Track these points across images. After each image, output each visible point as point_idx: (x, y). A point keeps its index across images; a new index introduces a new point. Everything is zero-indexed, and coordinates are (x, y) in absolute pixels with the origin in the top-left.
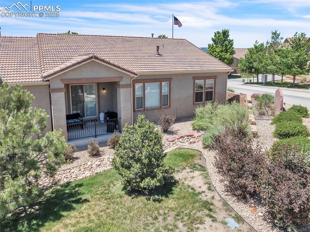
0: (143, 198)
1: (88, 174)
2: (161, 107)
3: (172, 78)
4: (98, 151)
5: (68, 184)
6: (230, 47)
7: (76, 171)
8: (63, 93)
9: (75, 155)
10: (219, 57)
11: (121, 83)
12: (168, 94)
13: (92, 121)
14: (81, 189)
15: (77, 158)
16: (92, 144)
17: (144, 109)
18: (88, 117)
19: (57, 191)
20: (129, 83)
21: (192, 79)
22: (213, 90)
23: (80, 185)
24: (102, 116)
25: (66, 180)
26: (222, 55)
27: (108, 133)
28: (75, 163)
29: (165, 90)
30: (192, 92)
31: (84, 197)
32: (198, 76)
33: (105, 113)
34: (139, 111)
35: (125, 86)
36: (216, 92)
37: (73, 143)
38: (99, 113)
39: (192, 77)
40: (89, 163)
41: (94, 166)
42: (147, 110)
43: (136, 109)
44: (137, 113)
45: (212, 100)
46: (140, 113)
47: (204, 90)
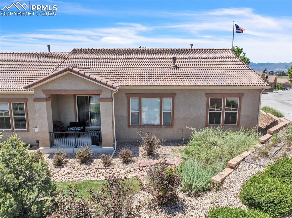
2: (161, 125)
3: (176, 94)
8: (45, 103)
11: (101, 96)
12: (171, 111)
17: (141, 125)
18: (92, 127)
20: (109, 96)
21: (205, 96)
22: (237, 111)
27: (93, 145)
29: (167, 107)
30: (205, 112)
32: (213, 93)
34: (134, 127)
35: (104, 99)
36: (241, 114)
39: (204, 94)
42: (144, 127)
43: (131, 125)
44: (132, 130)
45: (235, 123)
46: (136, 129)
47: (223, 110)
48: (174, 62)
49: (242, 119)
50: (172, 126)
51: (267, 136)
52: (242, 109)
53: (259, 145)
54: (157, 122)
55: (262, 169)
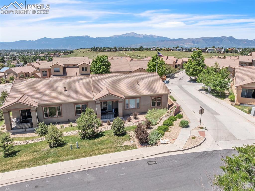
0: (117, 136)
1: (106, 130)
2: (136, 108)
3: (141, 97)
4: (110, 124)
5: (101, 132)
6: (202, 62)
7: (103, 129)
8: (100, 105)
9: (103, 124)
10: (194, 68)
11: (119, 101)
12: (139, 103)
13: (110, 112)
14: (104, 133)
15: (104, 125)
16: (108, 121)
18: (108, 110)
19: (98, 133)
20: (122, 101)
21: (150, 97)
23: (104, 132)
24: (113, 110)
25: (100, 131)
26: (195, 67)
27: (114, 117)
28: (103, 126)
30: (150, 102)
31: (104, 135)
32: (153, 96)
33: (115, 109)
36: (162, 102)
37: (103, 120)
38: (113, 109)
40: (107, 127)
41: (108, 128)
42: (130, 109)
44: (126, 110)
45: (160, 105)
46: (127, 110)
47: (156, 102)
48: (138, 83)
49: (162, 104)
50: (140, 108)
51: (169, 110)
52: (162, 100)
53: (167, 113)
54: (135, 107)
55: (167, 119)
